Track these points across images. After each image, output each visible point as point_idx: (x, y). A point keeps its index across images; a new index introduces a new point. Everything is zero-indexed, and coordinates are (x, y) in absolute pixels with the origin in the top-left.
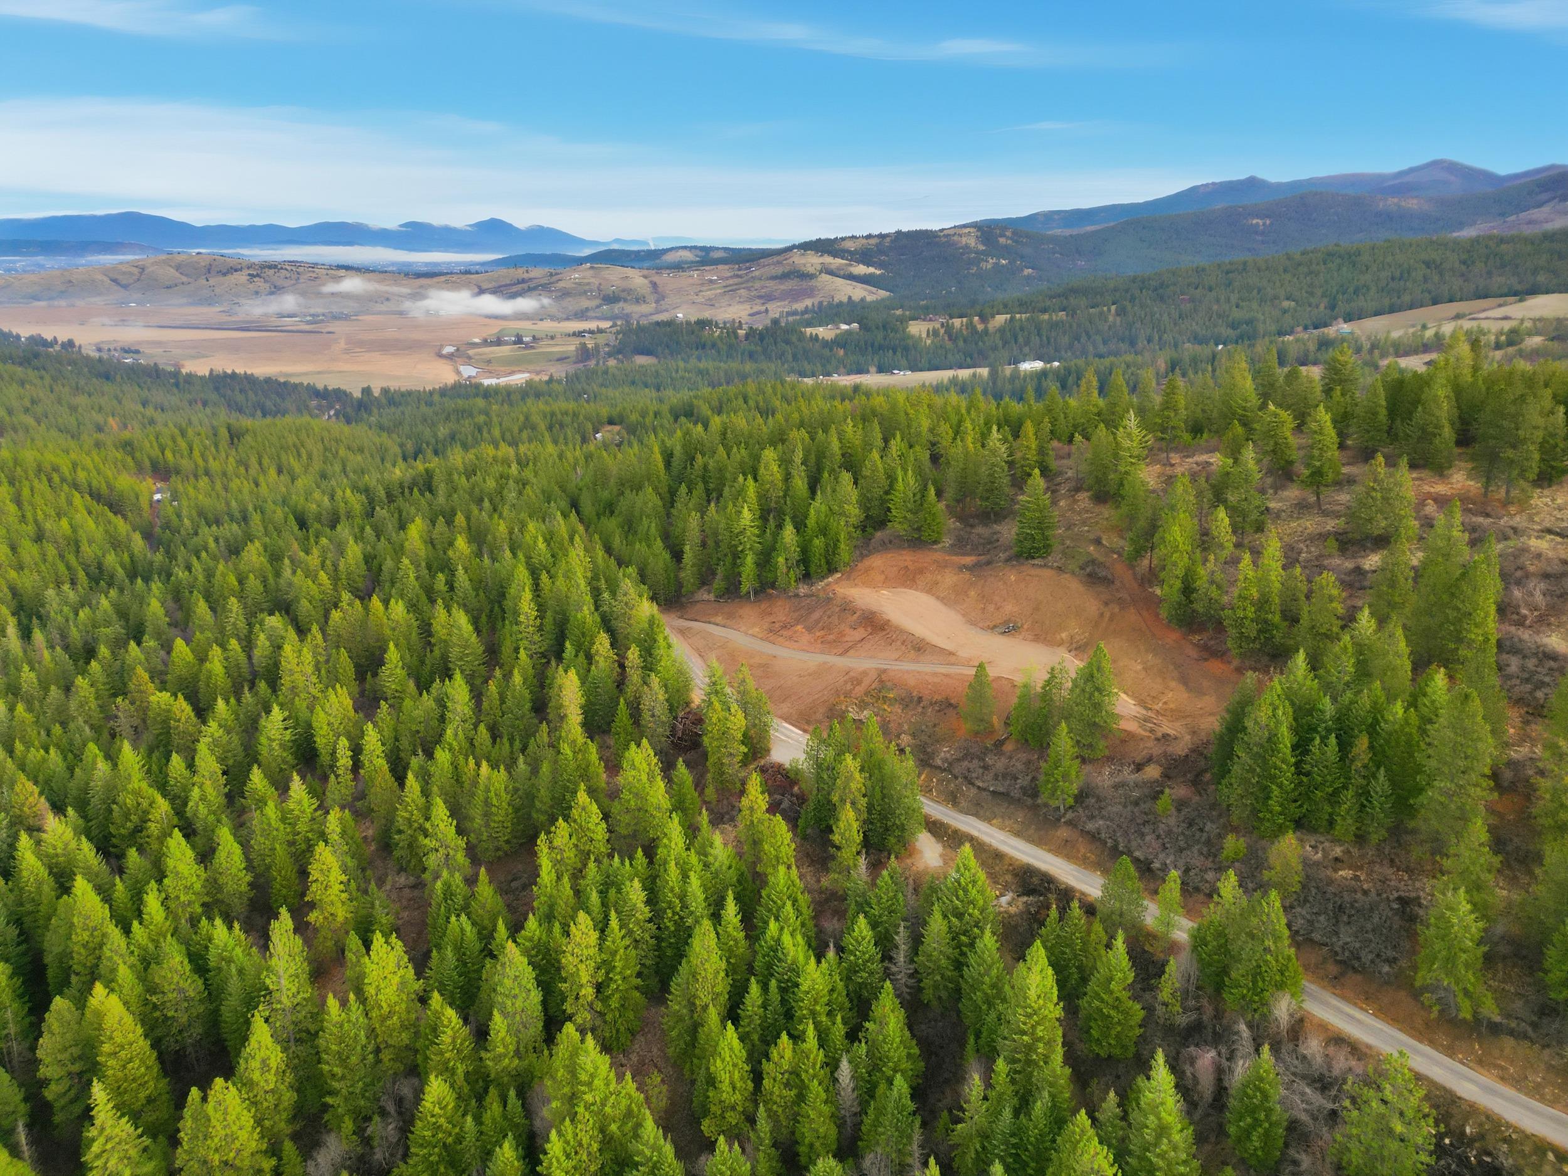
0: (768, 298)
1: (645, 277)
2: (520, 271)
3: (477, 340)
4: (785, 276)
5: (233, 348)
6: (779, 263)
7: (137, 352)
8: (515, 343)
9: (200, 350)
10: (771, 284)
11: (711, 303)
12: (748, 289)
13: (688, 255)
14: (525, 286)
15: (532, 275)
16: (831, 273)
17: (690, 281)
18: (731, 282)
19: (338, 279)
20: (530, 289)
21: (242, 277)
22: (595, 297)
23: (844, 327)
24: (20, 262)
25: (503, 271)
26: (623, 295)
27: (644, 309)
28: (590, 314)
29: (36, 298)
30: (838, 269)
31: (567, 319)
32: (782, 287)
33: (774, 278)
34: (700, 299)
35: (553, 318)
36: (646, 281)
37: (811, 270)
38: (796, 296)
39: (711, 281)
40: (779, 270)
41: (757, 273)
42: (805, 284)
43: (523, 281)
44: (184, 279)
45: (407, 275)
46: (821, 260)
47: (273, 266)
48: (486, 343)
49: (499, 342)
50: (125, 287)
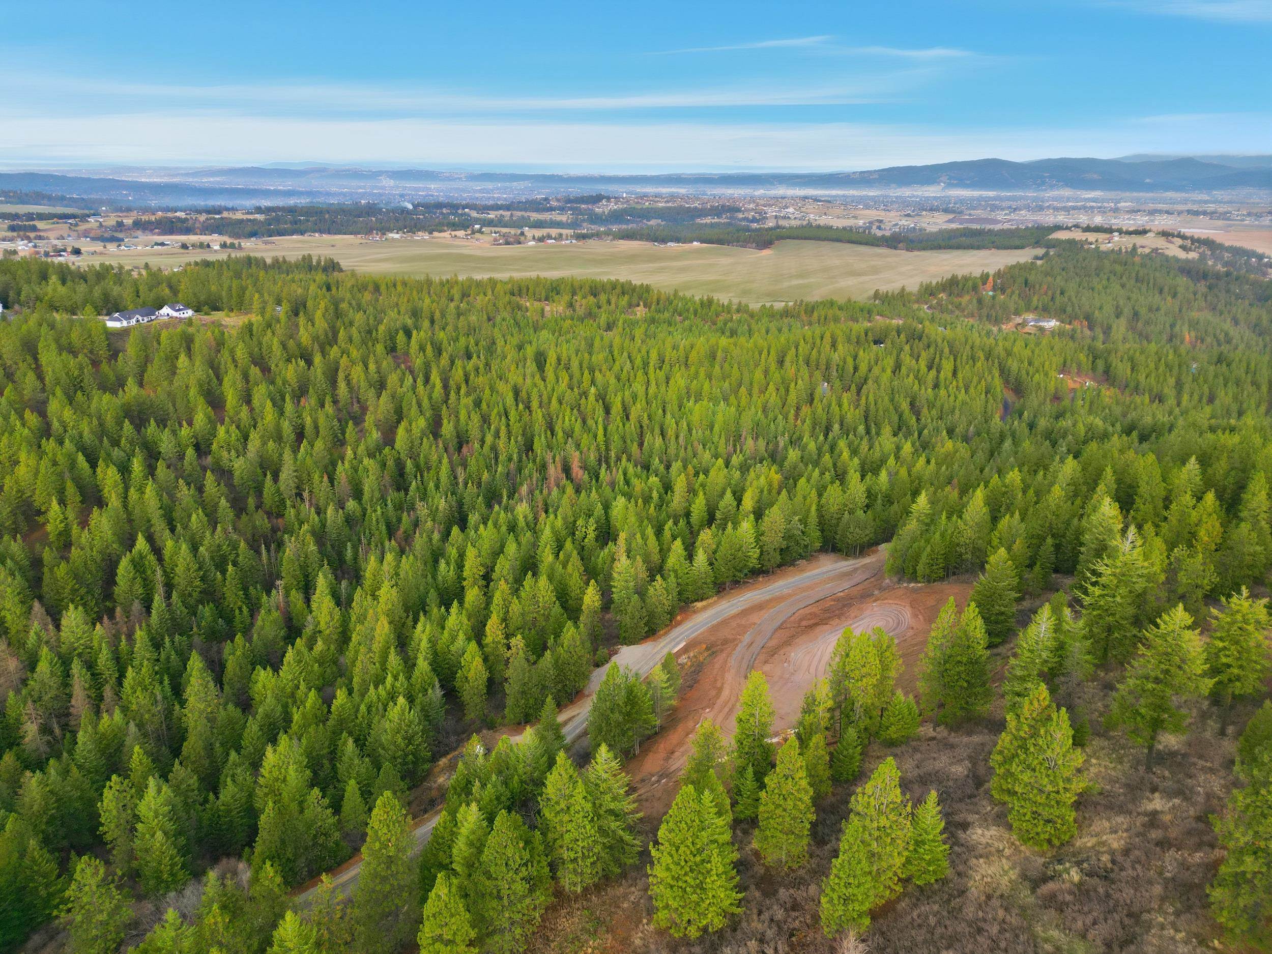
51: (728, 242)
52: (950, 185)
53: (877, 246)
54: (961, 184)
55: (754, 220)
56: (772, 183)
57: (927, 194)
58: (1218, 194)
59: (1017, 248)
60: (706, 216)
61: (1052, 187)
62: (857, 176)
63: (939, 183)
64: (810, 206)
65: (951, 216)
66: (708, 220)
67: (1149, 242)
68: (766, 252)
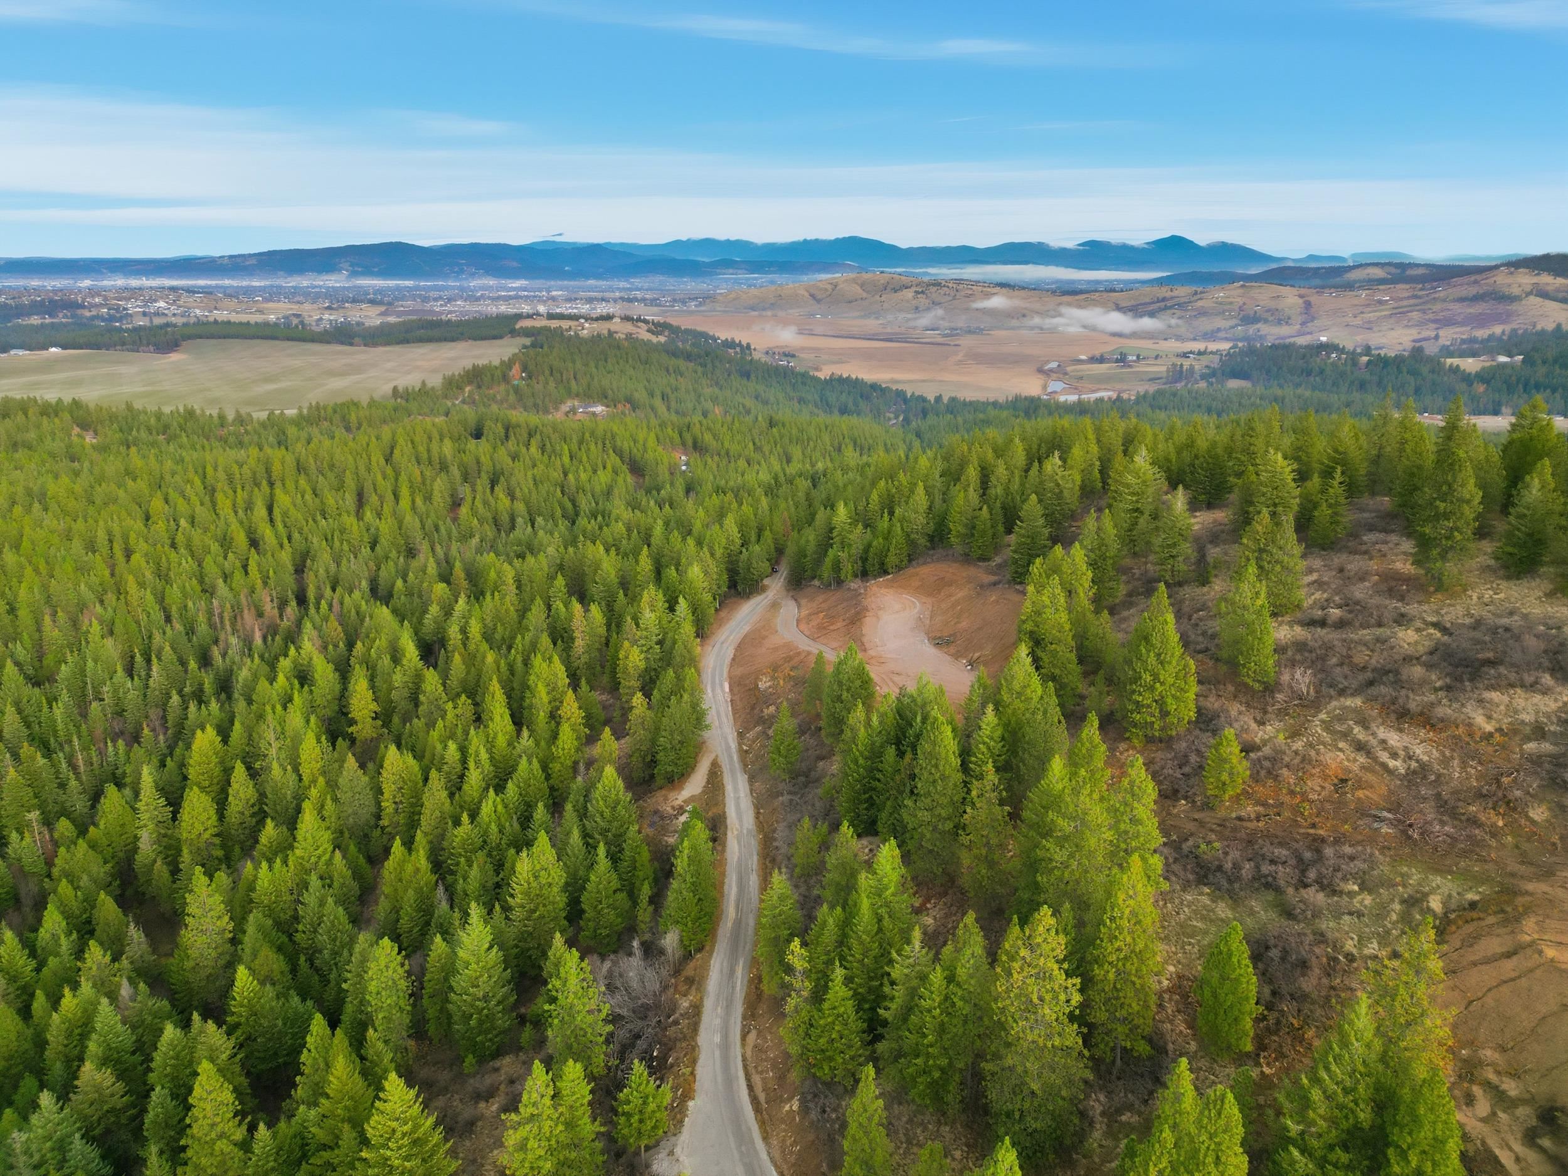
0: (1448, 322)
1: (1301, 296)
2: (1164, 289)
3: (1083, 357)
4: (1476, 299)
5: (867, 356)
6: (1476, 282)
7: (793, 356)
8: (1117, 361)
9: (841, 357)
10: (1457, 307)
11: (1368, 327)
12: (1424, 312)
13: (1378, 273)
14: (1162, 304)
15: (1175, 293)
16: (1544, 295)
17: (1356, 301)
18: (1405, 303)
19: (988, 296)
20: (1166, 308)
21: (909, 294)
22: (1232, 317)
23: (1503, 359)
24: (760, 278)
25: (1147, 289)
26: (1266, 315)
27: (1284, 330)
28: (1222, 334)
29: (753, 309)
30: (1558, 290)
31: (1195, 339)
32: (1471, 310)
33: (1462, 300)
34: (1358, 321)
35: (1179, 338)
36: (1301, 301)
37: (1516, 291)
38: (1481, 321)
39: (1380, 302)
40: (1473, 290)
41: (1442, 295)
42: (1501, 308)
43: (1164, 299)
44: (864, 295)
45: (1054, 292)
46: (1535, 280)
47: (937, 284)
48: (1093, 360)
49: (1101, 360)
50: (819, 301)
51: (107, 347)
52: (354, 274)
53: (328, 342)
54: (368, 272)
55: (112, 318)
56: (99, 272)
57: (330, 284)
58: (637, 281)
59: (495, 338)
60: (29, 315)
61: (473, 275)
62: (226, 261)
63: (340, 270)
64: (185, 299)
65: (383, 309)
66: (35, 320)
67: (619, 327)
68: (174, 357)
